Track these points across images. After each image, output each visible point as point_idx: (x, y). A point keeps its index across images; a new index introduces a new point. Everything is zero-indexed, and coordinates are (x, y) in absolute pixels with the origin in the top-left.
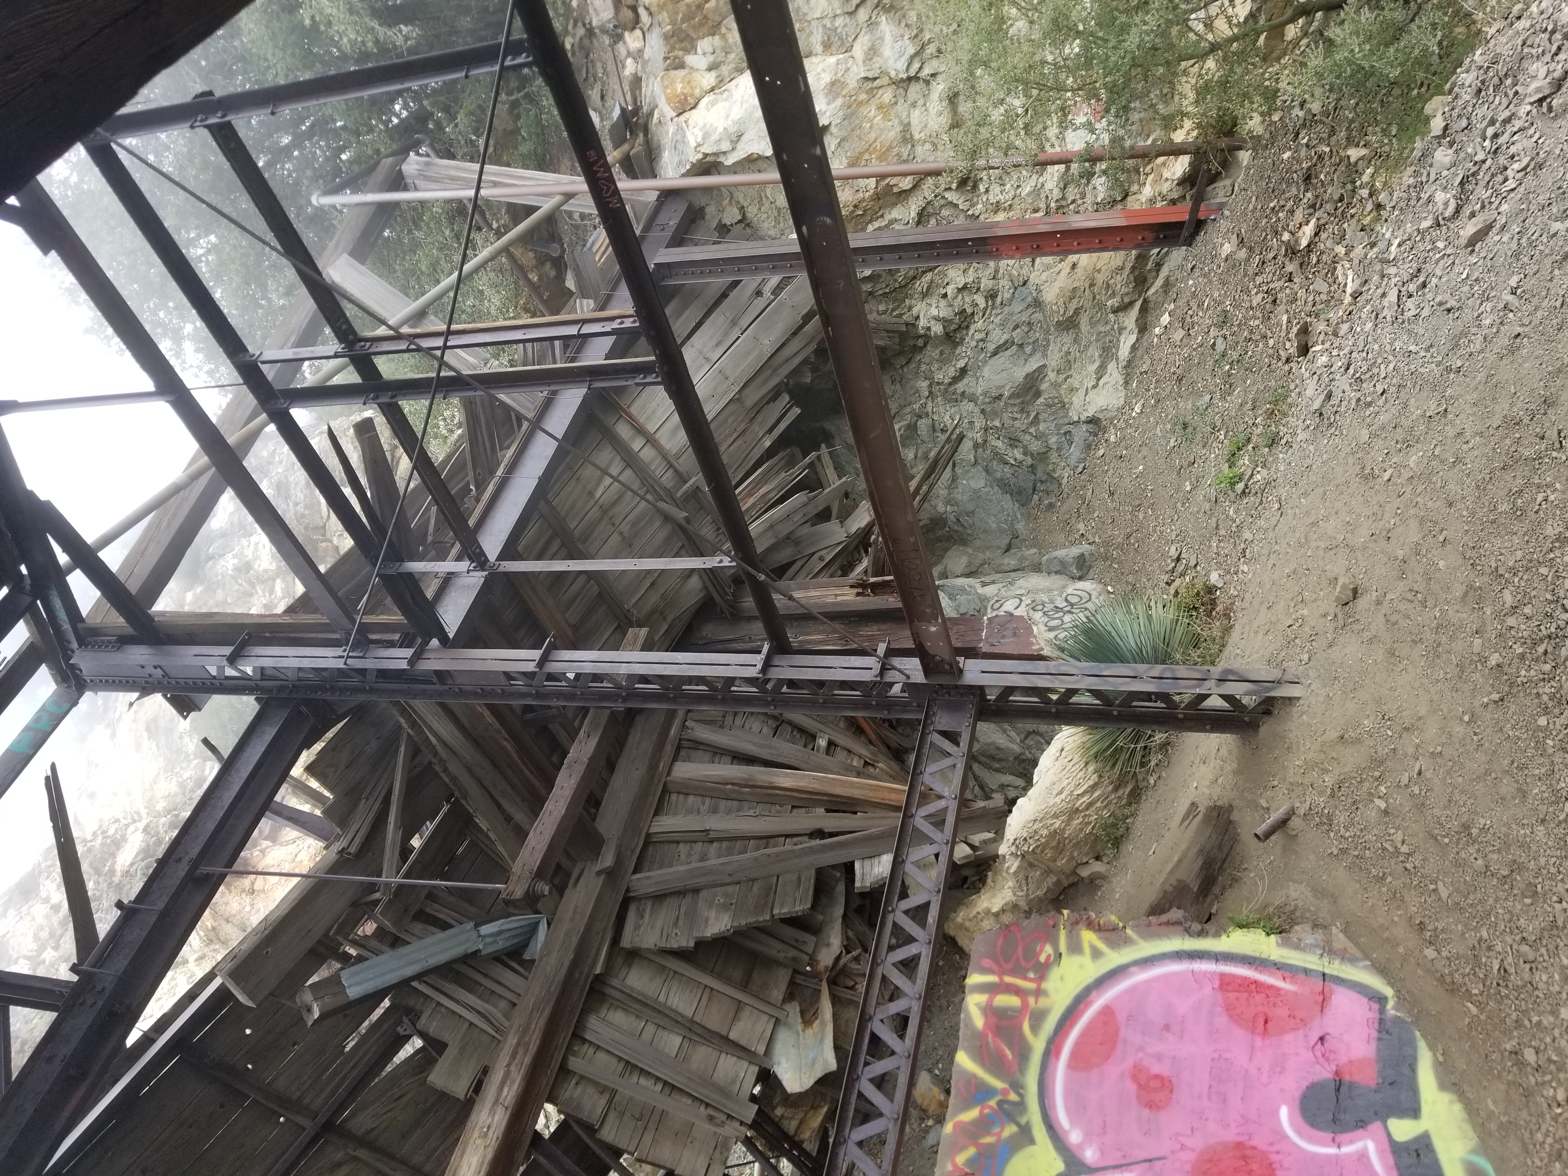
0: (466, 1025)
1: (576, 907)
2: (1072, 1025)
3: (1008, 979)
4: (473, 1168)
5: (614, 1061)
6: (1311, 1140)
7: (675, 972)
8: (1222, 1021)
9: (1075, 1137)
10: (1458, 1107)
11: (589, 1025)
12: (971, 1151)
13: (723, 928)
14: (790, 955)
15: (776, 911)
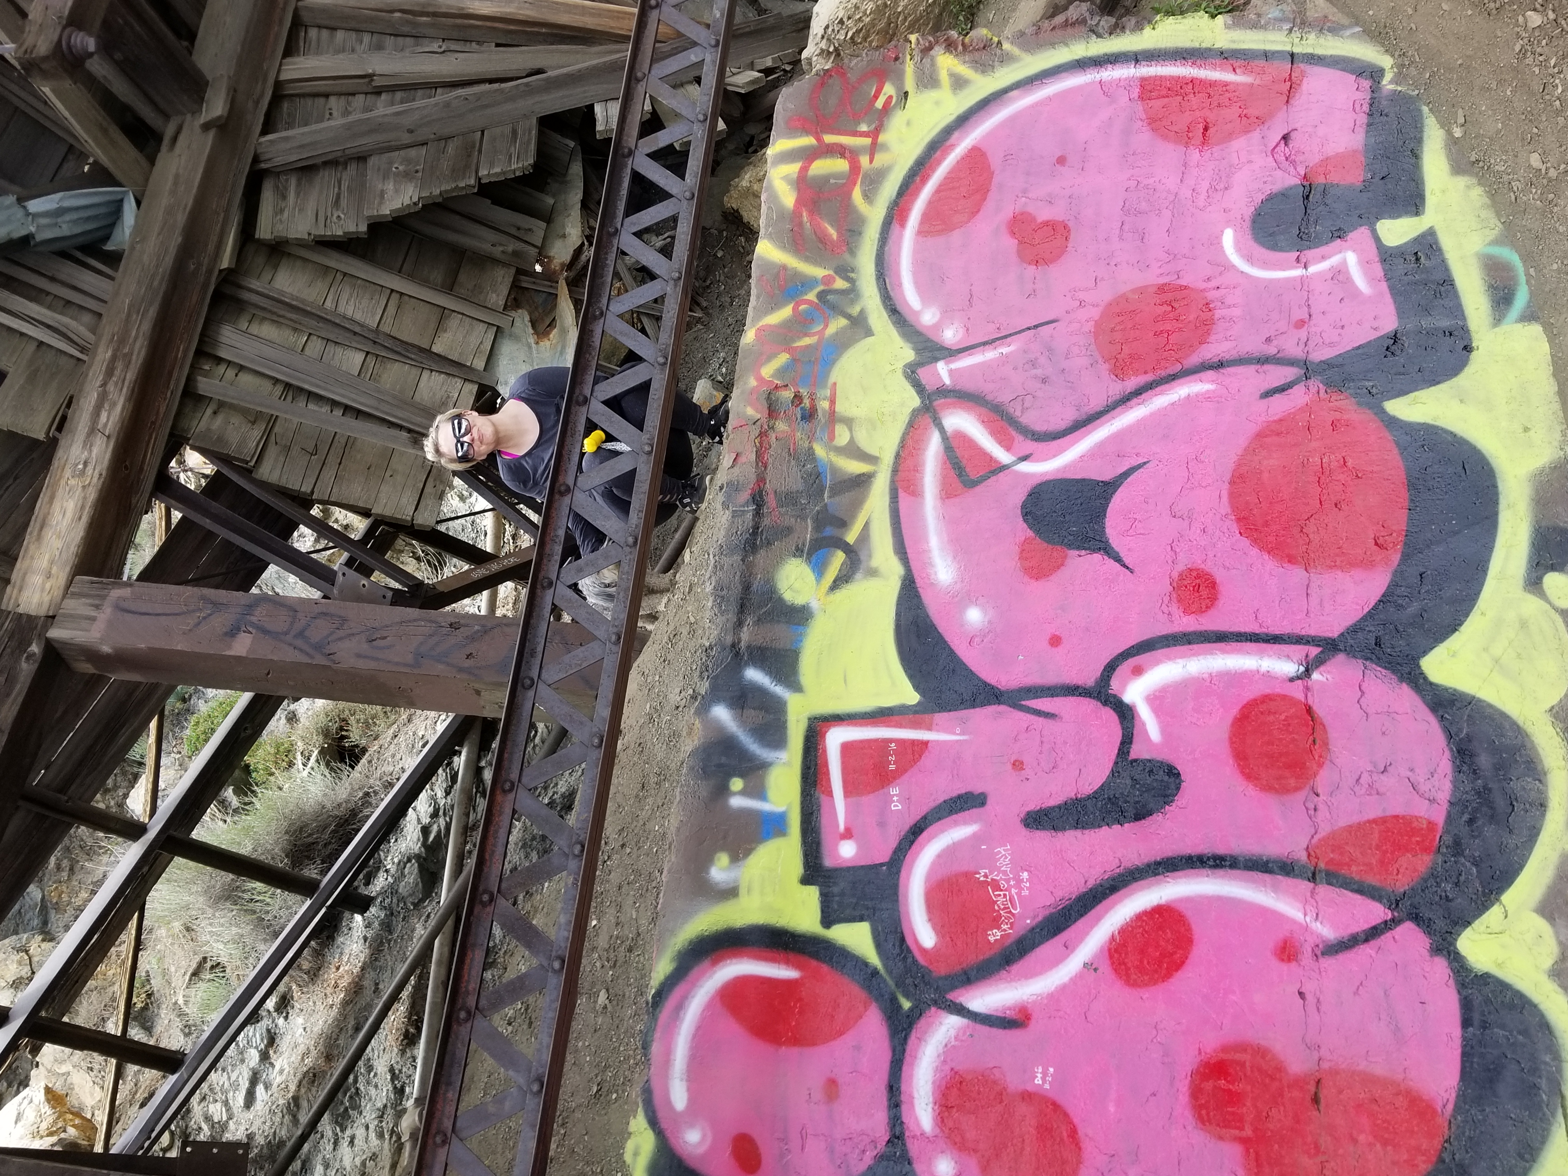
0: (32, 347)
1: (177, 176)
2: (924, 180)
3: (829, 139)
4: (69, 514)
5: (267, 385)
6: (1266, 265)
7: (345, 274)
8: (1144, 137)
9: (928, 317)
10: (1477, 194)
11: (223, 339)
12: (783, 358)
13: (407, 201)
14: (510, 249)
15: (483, 172)
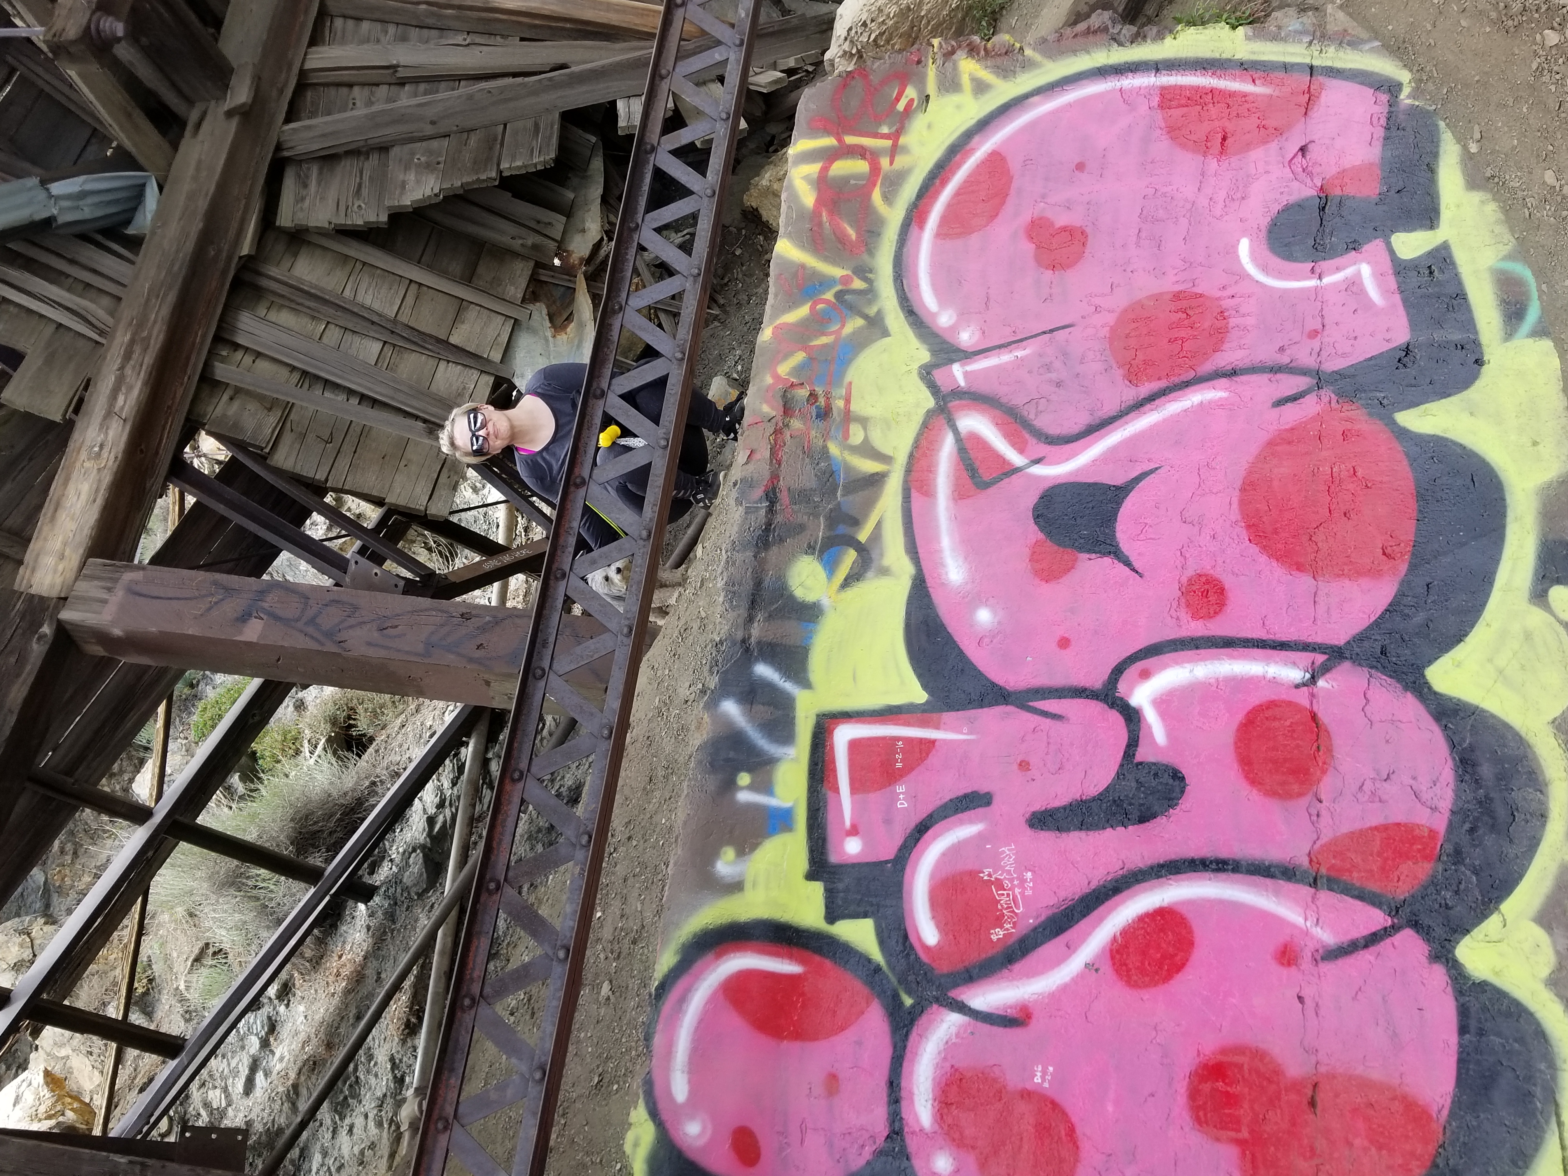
0: (51, 328)
1: (199, 162)
2: (944, 183)
3: (850, 140)
4: (84, 497)
5: (284, 372)
6: (1281, 275)
7: (364, 264)
8: (1162, 146)
9: (945, 319)
10: (1491, 208)
11: (241, 325)
12: (800, 357)
13: (428, 192)
14: (529, 242)
15: (504, 165)
